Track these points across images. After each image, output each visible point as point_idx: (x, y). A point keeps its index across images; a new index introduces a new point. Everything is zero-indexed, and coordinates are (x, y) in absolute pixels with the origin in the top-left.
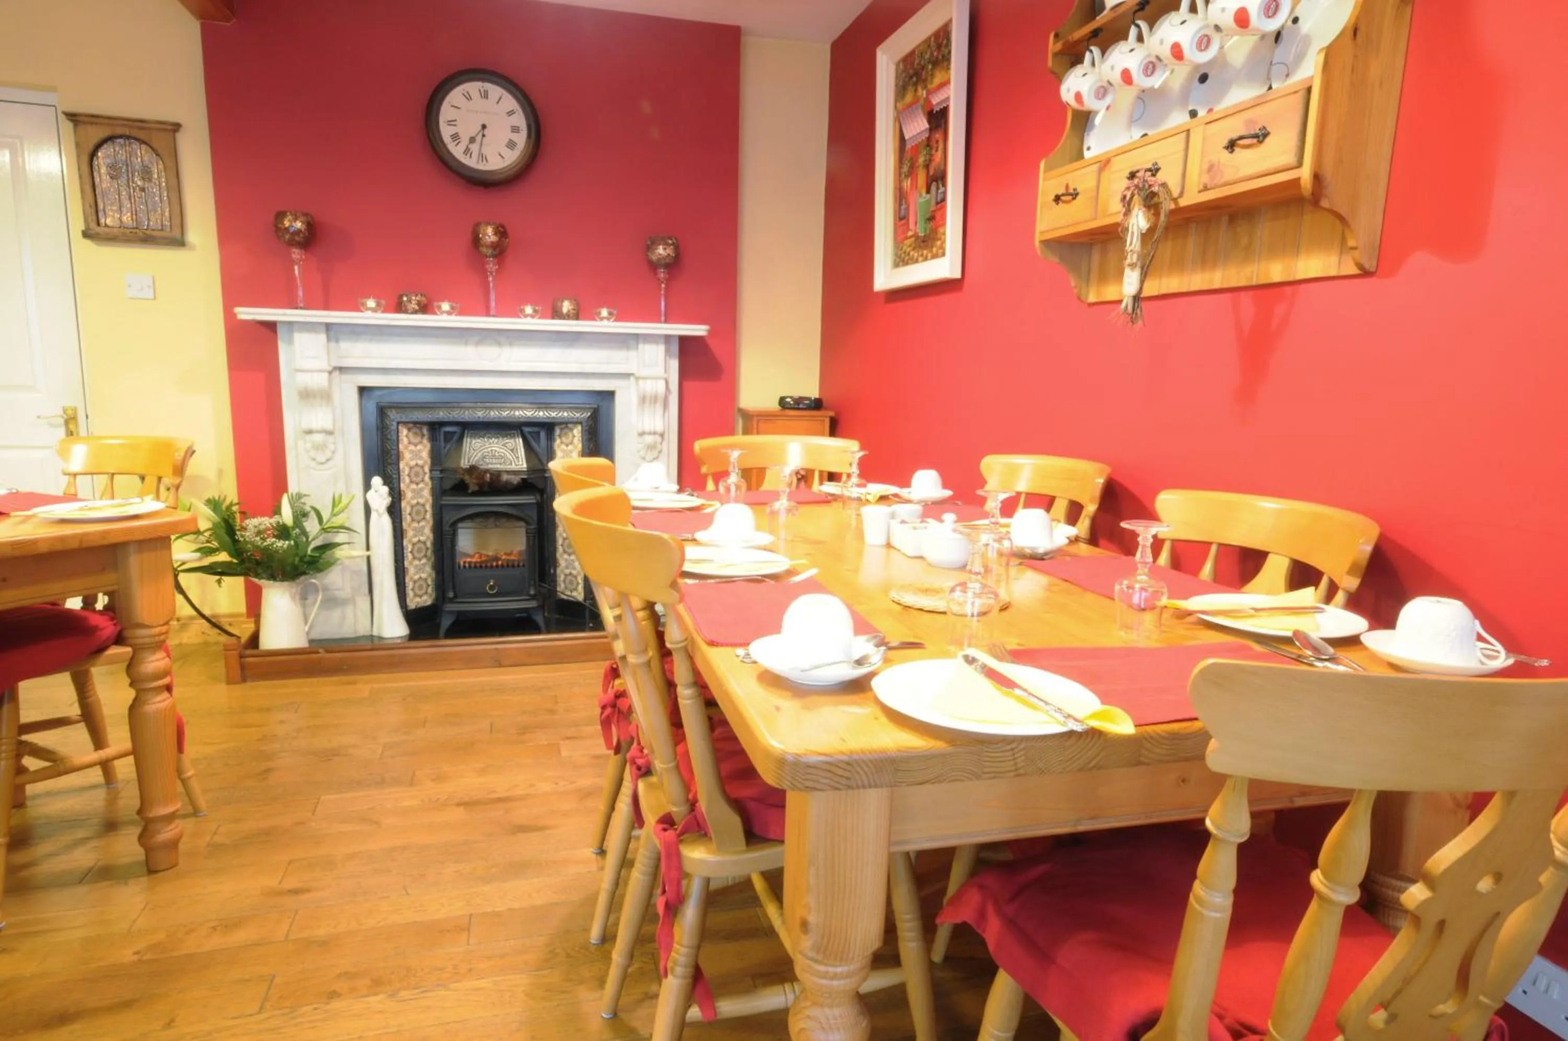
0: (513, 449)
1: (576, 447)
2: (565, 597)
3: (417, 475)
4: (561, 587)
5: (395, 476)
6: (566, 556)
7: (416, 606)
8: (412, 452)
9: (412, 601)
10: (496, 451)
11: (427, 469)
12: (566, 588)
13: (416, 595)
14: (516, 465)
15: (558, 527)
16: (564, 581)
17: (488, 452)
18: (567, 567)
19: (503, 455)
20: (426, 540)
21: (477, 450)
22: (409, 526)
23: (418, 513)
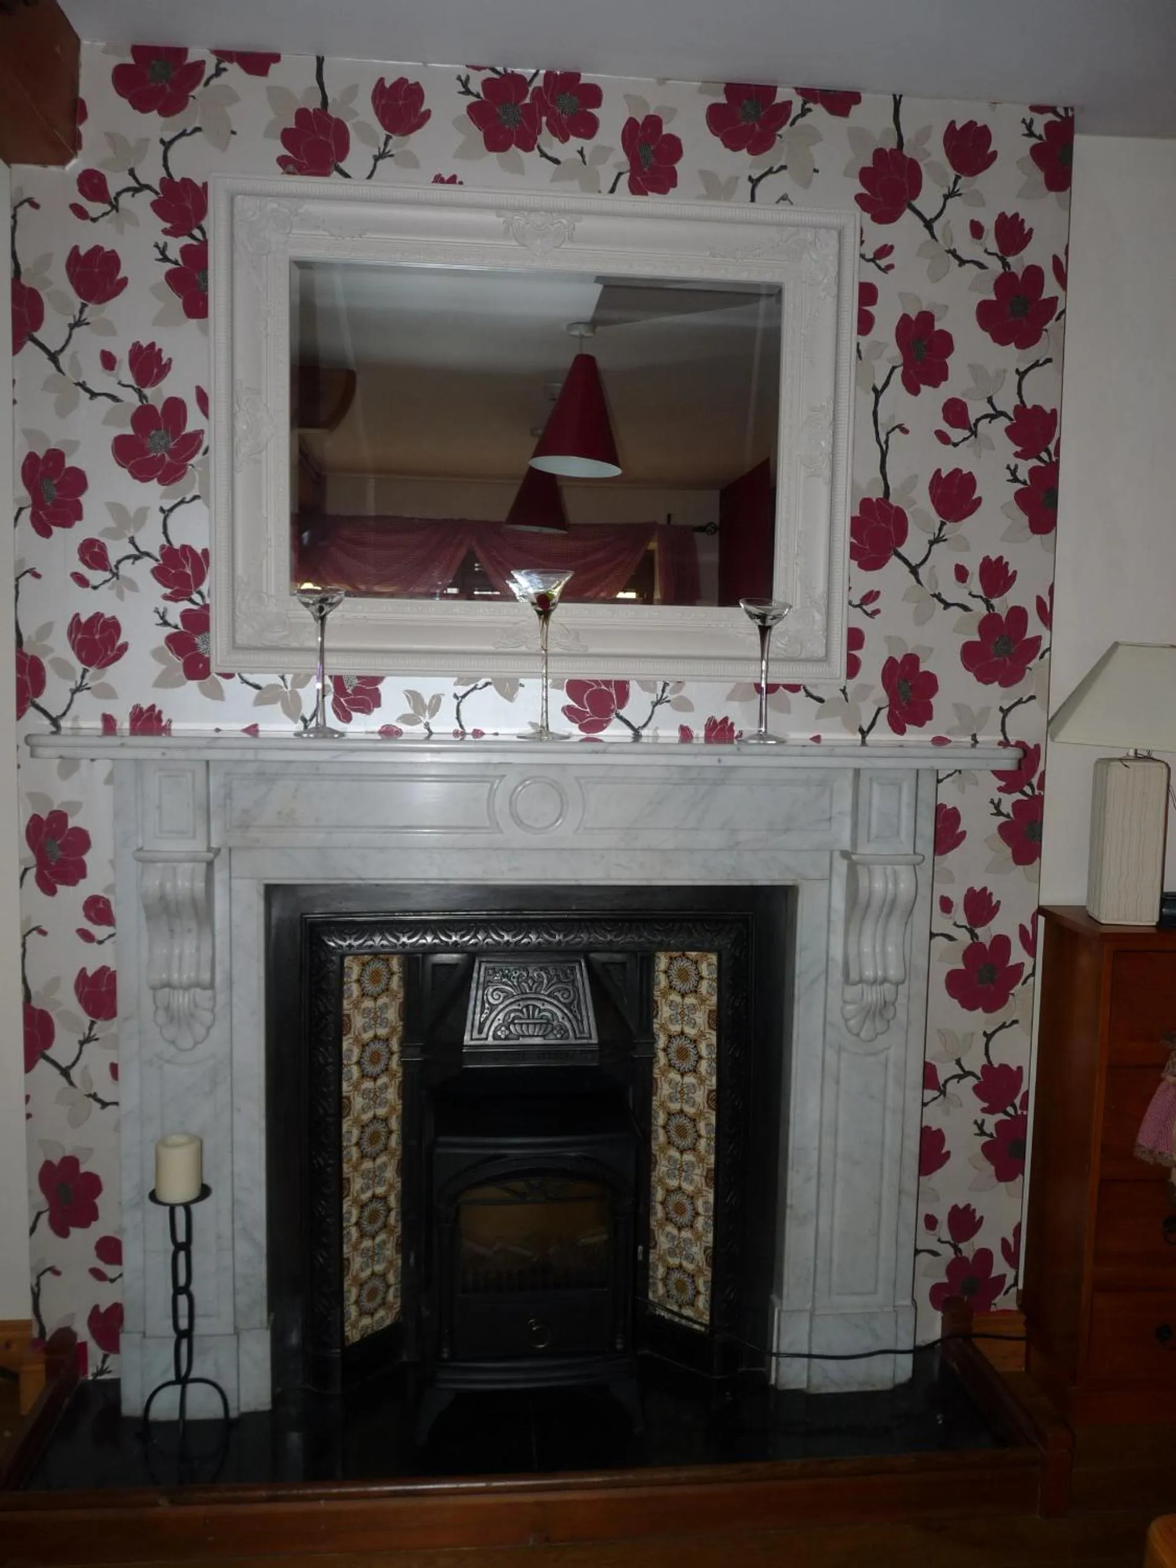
0: (572, 1003)
1: (703, 1001)
2: (667, 1316)
3: (375, 1058)
4: (657, 1292)
5: (330, 1069)
6: (671, 1229)
7: (362, 1336)
8: (366, 1012)
9: (354, 1326)
10: (535, 1007)
11: (395, 1045)
12: (668, 1295)
13: (362, 1313)
14: (576, 1038)
15: (656, 1163)
16: (665, 1280)
17: (521, 1011)
18: (672, 1252)
19: (548, 1015)
20: (388, 1192)
21: (497, 1005)
22: (355, 1168)
23: (374, 1138)
